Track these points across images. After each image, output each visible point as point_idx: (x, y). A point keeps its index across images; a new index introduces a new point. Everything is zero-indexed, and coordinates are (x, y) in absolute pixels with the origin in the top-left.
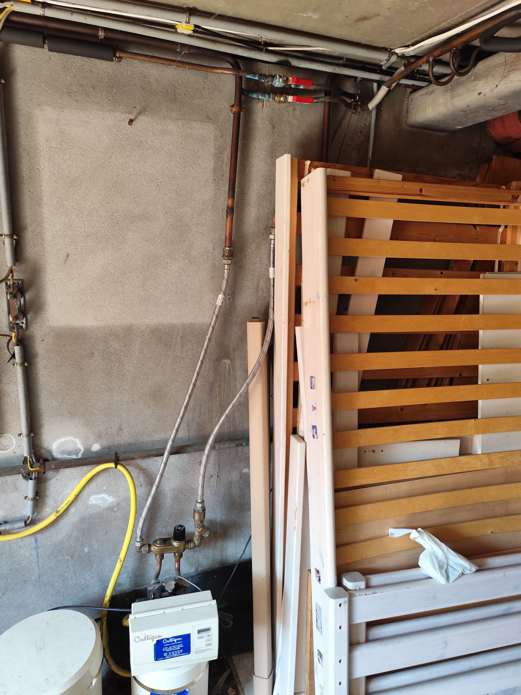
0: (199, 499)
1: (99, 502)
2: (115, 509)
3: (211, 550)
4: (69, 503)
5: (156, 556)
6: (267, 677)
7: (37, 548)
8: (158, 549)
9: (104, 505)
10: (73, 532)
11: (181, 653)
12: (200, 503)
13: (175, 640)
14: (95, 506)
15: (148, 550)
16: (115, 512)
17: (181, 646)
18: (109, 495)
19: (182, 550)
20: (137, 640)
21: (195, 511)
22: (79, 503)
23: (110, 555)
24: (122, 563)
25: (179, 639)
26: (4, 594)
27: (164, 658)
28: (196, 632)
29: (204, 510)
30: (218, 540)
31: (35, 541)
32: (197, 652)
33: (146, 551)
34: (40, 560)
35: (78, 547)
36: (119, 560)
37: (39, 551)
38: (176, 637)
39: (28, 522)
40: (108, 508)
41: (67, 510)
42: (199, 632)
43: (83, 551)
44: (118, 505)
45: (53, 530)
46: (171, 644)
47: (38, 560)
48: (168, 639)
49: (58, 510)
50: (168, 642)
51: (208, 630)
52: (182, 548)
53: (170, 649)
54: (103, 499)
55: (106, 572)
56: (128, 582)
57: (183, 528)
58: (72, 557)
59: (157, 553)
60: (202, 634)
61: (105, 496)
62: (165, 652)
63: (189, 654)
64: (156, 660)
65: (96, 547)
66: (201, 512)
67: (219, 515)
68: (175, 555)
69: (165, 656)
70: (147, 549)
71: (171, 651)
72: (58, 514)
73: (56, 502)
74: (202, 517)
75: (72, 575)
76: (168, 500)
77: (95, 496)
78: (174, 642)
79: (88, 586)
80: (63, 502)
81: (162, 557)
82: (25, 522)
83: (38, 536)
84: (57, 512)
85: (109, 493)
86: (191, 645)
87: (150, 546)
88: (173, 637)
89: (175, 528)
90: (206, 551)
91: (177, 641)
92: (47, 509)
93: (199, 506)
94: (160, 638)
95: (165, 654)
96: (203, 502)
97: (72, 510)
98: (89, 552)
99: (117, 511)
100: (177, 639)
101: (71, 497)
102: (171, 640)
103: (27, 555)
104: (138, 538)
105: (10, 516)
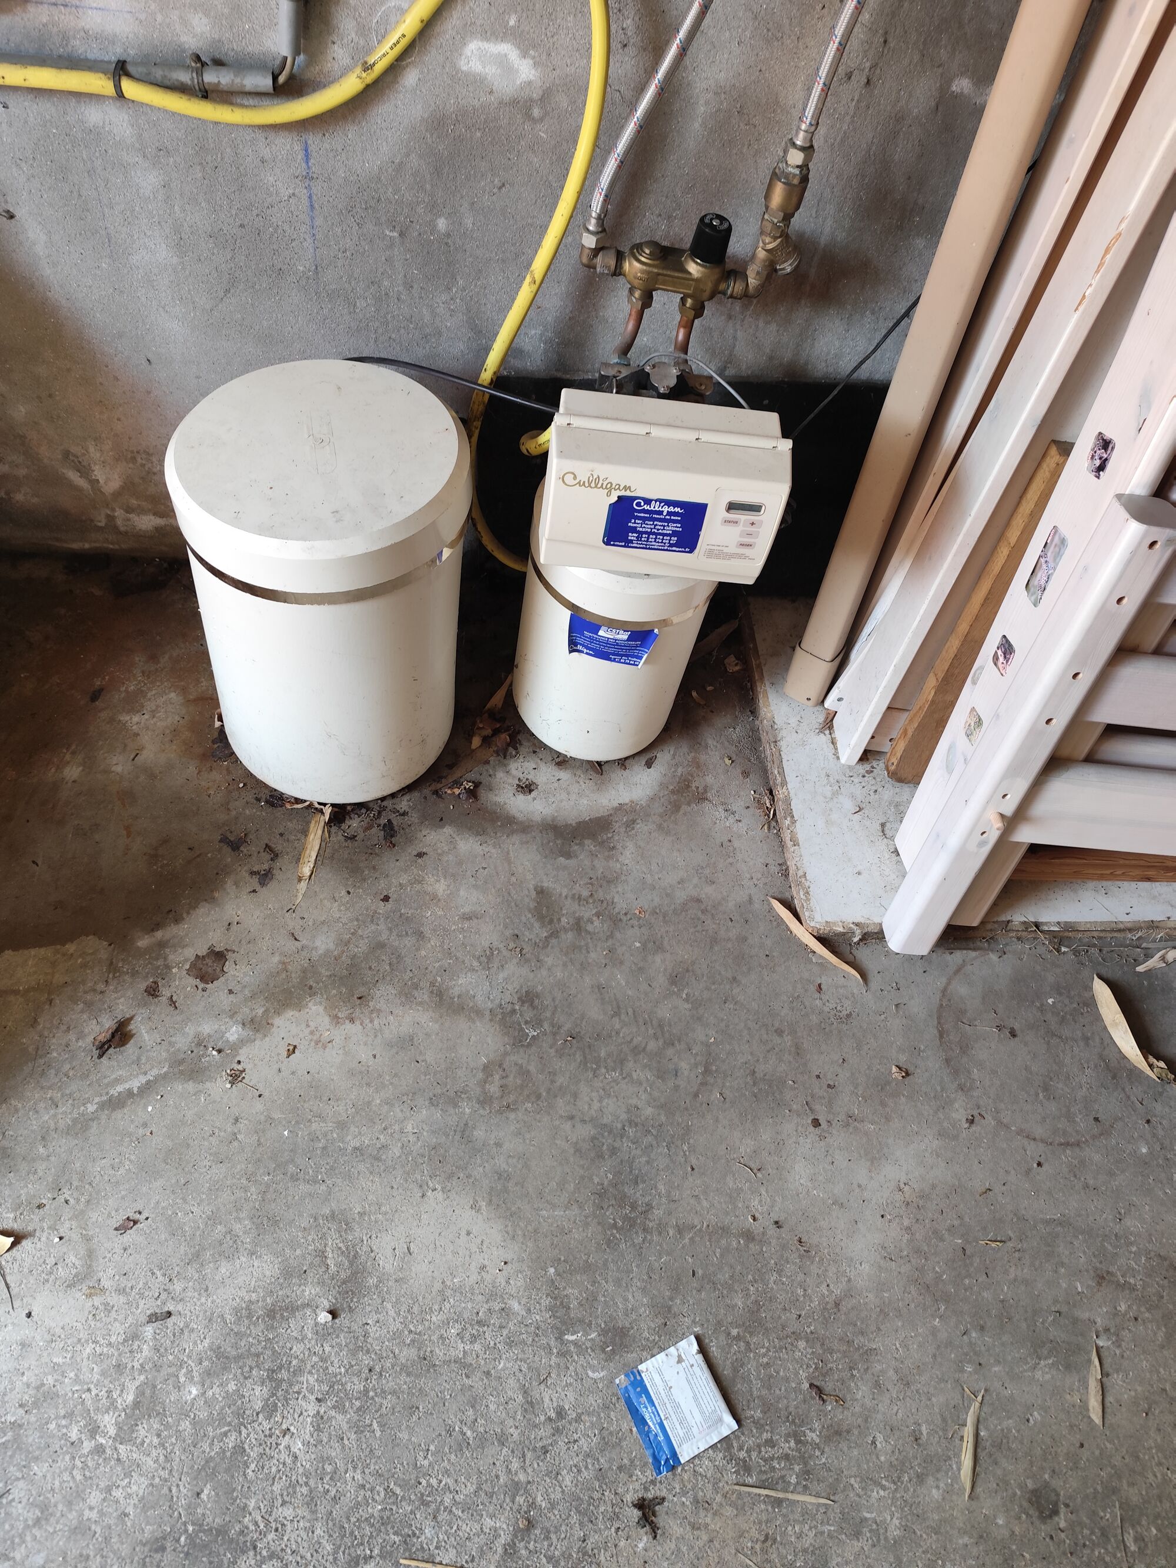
0: (801, 135)
1: (491, 71)
2: (536, 112)
3: (773, 327)
4: (404, 43)
5: (631, 291)
6: (829, 658)
7: (308, 177)
8: (642, 272)
9: (505, 88)
10: (408, 155)
11: (671, 545)
12: (802, 149)
13: (666, 509)
14: (477, 81)
15: (613, 267)
16: (534, 121)
17: (677, 527)
18: (524, 55)
19: (706, 294)
20: (569, 479)
21: (775, 176)
22: (432, 56)
23: (503, 261)
24: (535, 287)
25: (677, 510)
26: (227, 291)
27: (628, 544)
28: (724, 505)
29: (805, 179)
30: (803, 302)
31: (301, 156)
32: (710, 554)
33: (609, 268)
34: (319, 221)
35: (420, 210)
36: (528, 279)
37: (314, 190)
38: (669, 503)
39: (282, 79)
40: (514, 102)
41: (395, 68)
42: (732, 507)
43: (434, 229)
44: (546, 95)
45: (351, 133)
46: (652, 516)
47: (312, 218)
48: (648, 502)
49: (371, 61)
50: (646, 507)
51: (755, 508)
52: (709, 287)
53: (648, 527)
54: (502, 61)
55: (489, 306)
56: (540, 352)
57: (726, 225)
58: (402, 234)
59: (636, 283)
60: (734, 516)
61: (507, 49)
62: (634, 530)
63: (691, 552)
64: (607, 543)
65: (469, 222)
66: (796, 181)
67: (829, 222)
68: (683, 301)
69: (631, 541)
70: (612, 263)
71: (649, 534)
72: (370, 77)
73: (363, 30)
74: (795, 200)
75: (401, 288)
76: (697, 125)
77: (480, 43)
78: (660, 513)
79: (440, 334)
80: (384, 37)
81: (647, 300)
82: (275, 78)
83: (314, 140)
84: (367, 68)
85: (526, 45)
86: (702, 533)
87: (620, 257)
88: (661, 501)
89: (702, 219)
90: (761, 324)
91: (669, 514)
92: (338, 53)
93: (796, 158)
94: (628, 493)
95: (632, 536)
96: (808, 150)
97: (411, 77)
98: (448, 235)
99: (542, 119)
100: (671, 509)
101: (408, 25)
102: (655, 507)
103: (285, 193)
104: (593, 221)
105: (234, 45)
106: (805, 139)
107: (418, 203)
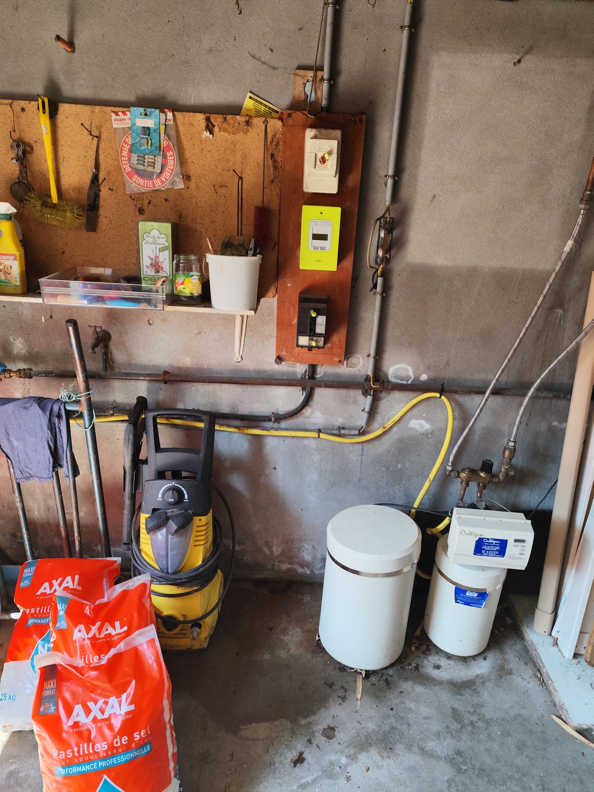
1: (417, 427)
2: (430, 436)
4: (395, 422)
5: (462, 482)
6: (550, 612)
7: (362, 455)
8: (466, 476)
9: (421, 430)
10: (391, 448)
11: (496, 555)
12: (513, 442)
14: (414, 429)
15: (457, 475)
16: (429, 438)
17: (498, 548)
18: (427, 422)
19: (487, 482)
20: (463, 532)
21: (505, 449)
22: (402, 424)
23: (417, 476)
24: (430, 482)
25: (498, 542)
26: (331, 487)
27: (482, 554)
28: (513, 540)
29: (515, 449)
31: (361, 449)
32: (510, 558)
33: (455, 475)
34: (363, 466)
35: (393, 462)
36: (428, 480)
37: (363, 458)
38: (495, 540)
39: (361, 431)
40: (423, 434)
41: (391, 428)
42: (516, 541)
43: (396, 467)
44: (432, 432)
45: (376, 443)
46: (490, 544)
47: (361, 466)
48: (488, 539)
49: (385, 426)
50: (488, 541)
51: (523, 541)
52: (488, 479)
53: (488, 548)
54: (421, 425)
55: (412, 489)
57: (491, 463)
58: (387, 469)
59: (464, 479)
60: (517, 544)
61: (423, 422)
62: (484, 549)
63: (503, 557)
64: (475, 554)
65: (408, 465)
66: (512, 450)
67: (520, 461)
68: (479, 484)
71: (489, 550)
72: (385, 430)
73: (383, 419)
74: (513, 455)
75: (385, 485)
76: (477, 437)
77: (415, 421)
78: (493, 543)
79: (395, 498)
80: (389, 420)
81: (467, 485)
82: (359, 431)
83: (365, 446)
84: (384, 428)
85: (427, 420)
86: (507, 550)
87: (459, 472)
88: (492, 539)
89: (484, 461)
91: (495, 543)
92: (376, 425)
93: (511, 444)
94: (482, 537)
95: (483, 551)
97: (395, 429)
98: (401, 469)
99: (431, 438)
101: (397, 417)
102: (491, 541)
103: (354, 459)
104: (450, 463)
105: (348, 424)
106: (513, 439)
107: (393, 461)
